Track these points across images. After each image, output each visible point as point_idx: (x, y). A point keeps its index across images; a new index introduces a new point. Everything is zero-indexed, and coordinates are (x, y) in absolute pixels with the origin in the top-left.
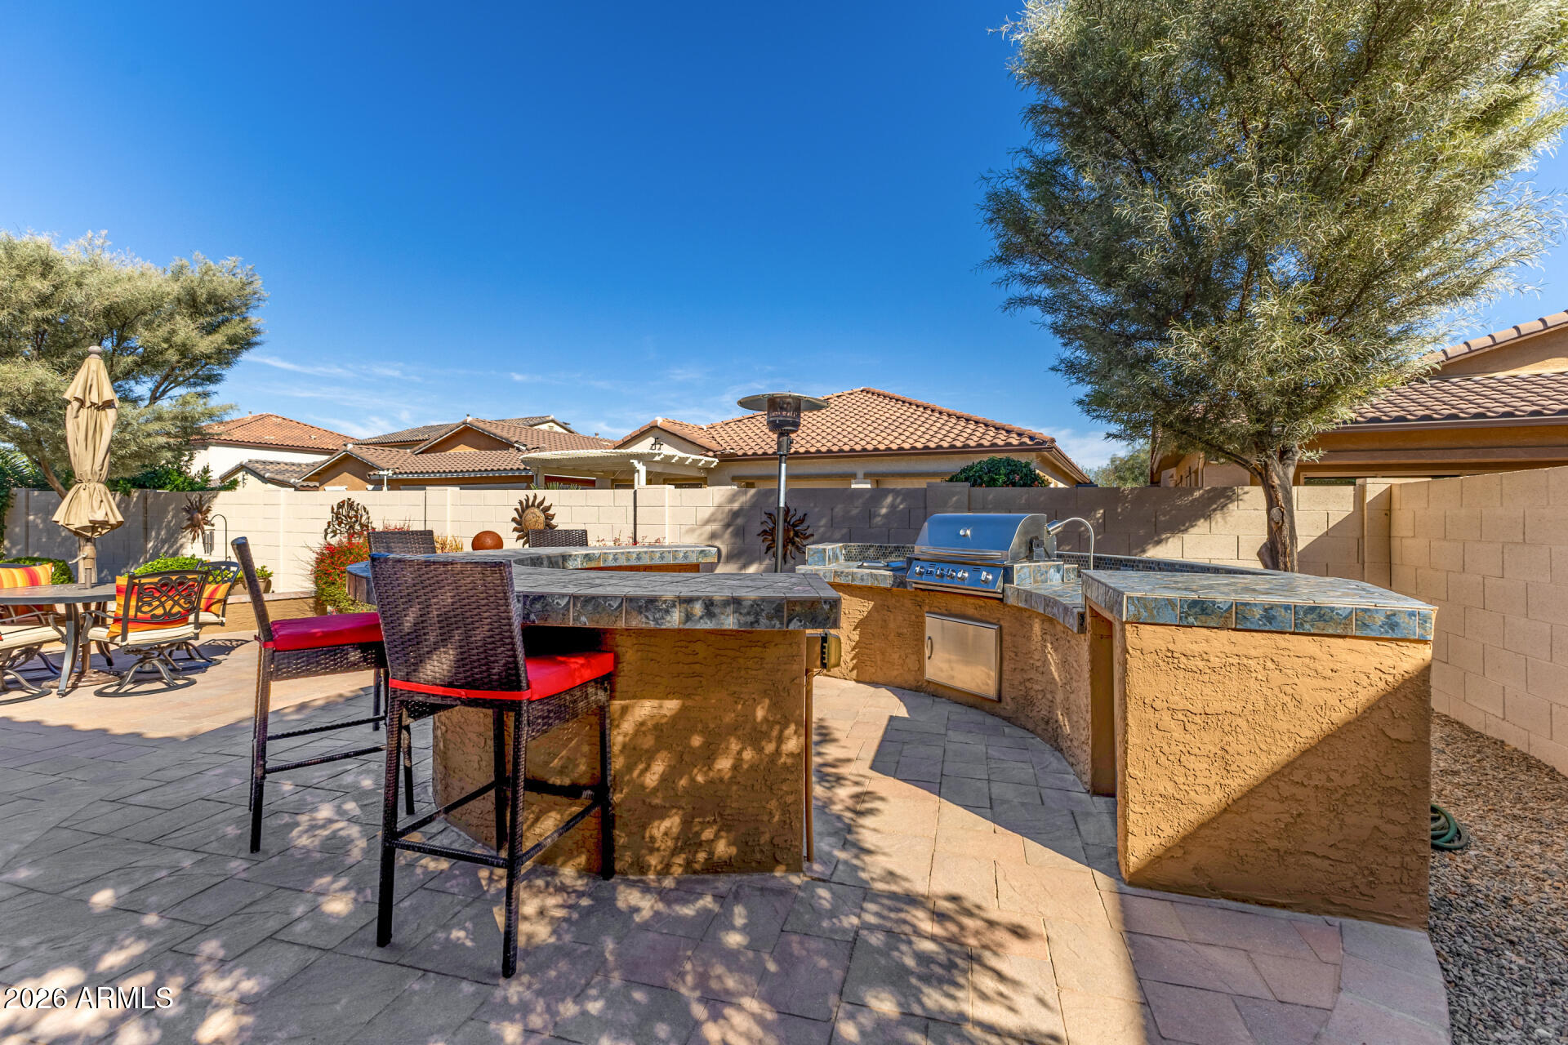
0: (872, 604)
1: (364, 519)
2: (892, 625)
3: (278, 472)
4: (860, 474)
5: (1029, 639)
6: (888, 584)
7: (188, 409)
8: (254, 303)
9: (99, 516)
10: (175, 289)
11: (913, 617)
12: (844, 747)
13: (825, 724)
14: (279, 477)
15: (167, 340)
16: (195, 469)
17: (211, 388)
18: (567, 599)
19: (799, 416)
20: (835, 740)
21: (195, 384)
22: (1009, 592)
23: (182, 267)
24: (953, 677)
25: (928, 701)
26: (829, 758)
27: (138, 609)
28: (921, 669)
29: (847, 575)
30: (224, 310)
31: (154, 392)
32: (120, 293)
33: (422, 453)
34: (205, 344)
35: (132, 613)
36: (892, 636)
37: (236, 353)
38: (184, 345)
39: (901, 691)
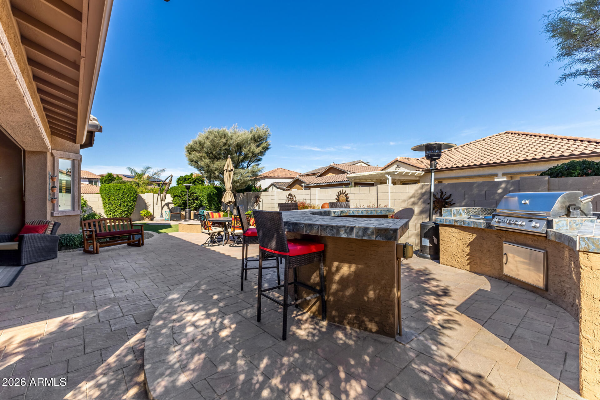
0: (475, 236)
1: (294, 200)
2: (485, 246)
3: (281, 185)
4: (500, 174)
5: (563, 259)
6: (483, 226)
7: (254, 169)
8: (268, 136)
9: (230, 200)
10: (250, 136)
11: (497, 243)
12: (453, 299)
13: (449, 288)
14: (281, 187)
15: (249, 151)
16: (258, 185)
17: (260, 162)
18: (318, 226)
19: (441, 152)
20: (450, 296)
21: (256, 162)
22: (550, 233)
23: (252, 130)
24: (518, 275)
25: (505, 285)
26: (443, 303)
27: (237, 224)
28: (501, 269)
29: (461, 221)
30: (262, 140)
31: (248, 165)
32: (239, 140)
33: (318, 177)
34: (257, 150)
35: (235, 225)
36: (485, 251)
37: (265, 151)
38: (253, 151)
39: (490, 278)
